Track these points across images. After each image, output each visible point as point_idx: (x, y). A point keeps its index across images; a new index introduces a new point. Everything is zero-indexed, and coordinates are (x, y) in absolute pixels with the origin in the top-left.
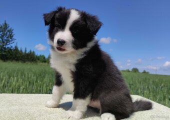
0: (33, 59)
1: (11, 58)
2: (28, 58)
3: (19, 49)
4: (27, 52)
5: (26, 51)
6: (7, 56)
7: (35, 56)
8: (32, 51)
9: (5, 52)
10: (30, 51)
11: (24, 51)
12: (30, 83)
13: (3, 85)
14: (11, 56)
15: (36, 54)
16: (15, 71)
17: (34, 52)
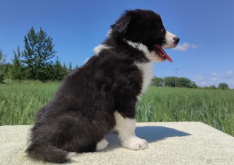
1: (52, 77)
3: (62, 65)
4: (73, 69)
5: (71, 67)
9: (43, 69)
14: (52, 75)
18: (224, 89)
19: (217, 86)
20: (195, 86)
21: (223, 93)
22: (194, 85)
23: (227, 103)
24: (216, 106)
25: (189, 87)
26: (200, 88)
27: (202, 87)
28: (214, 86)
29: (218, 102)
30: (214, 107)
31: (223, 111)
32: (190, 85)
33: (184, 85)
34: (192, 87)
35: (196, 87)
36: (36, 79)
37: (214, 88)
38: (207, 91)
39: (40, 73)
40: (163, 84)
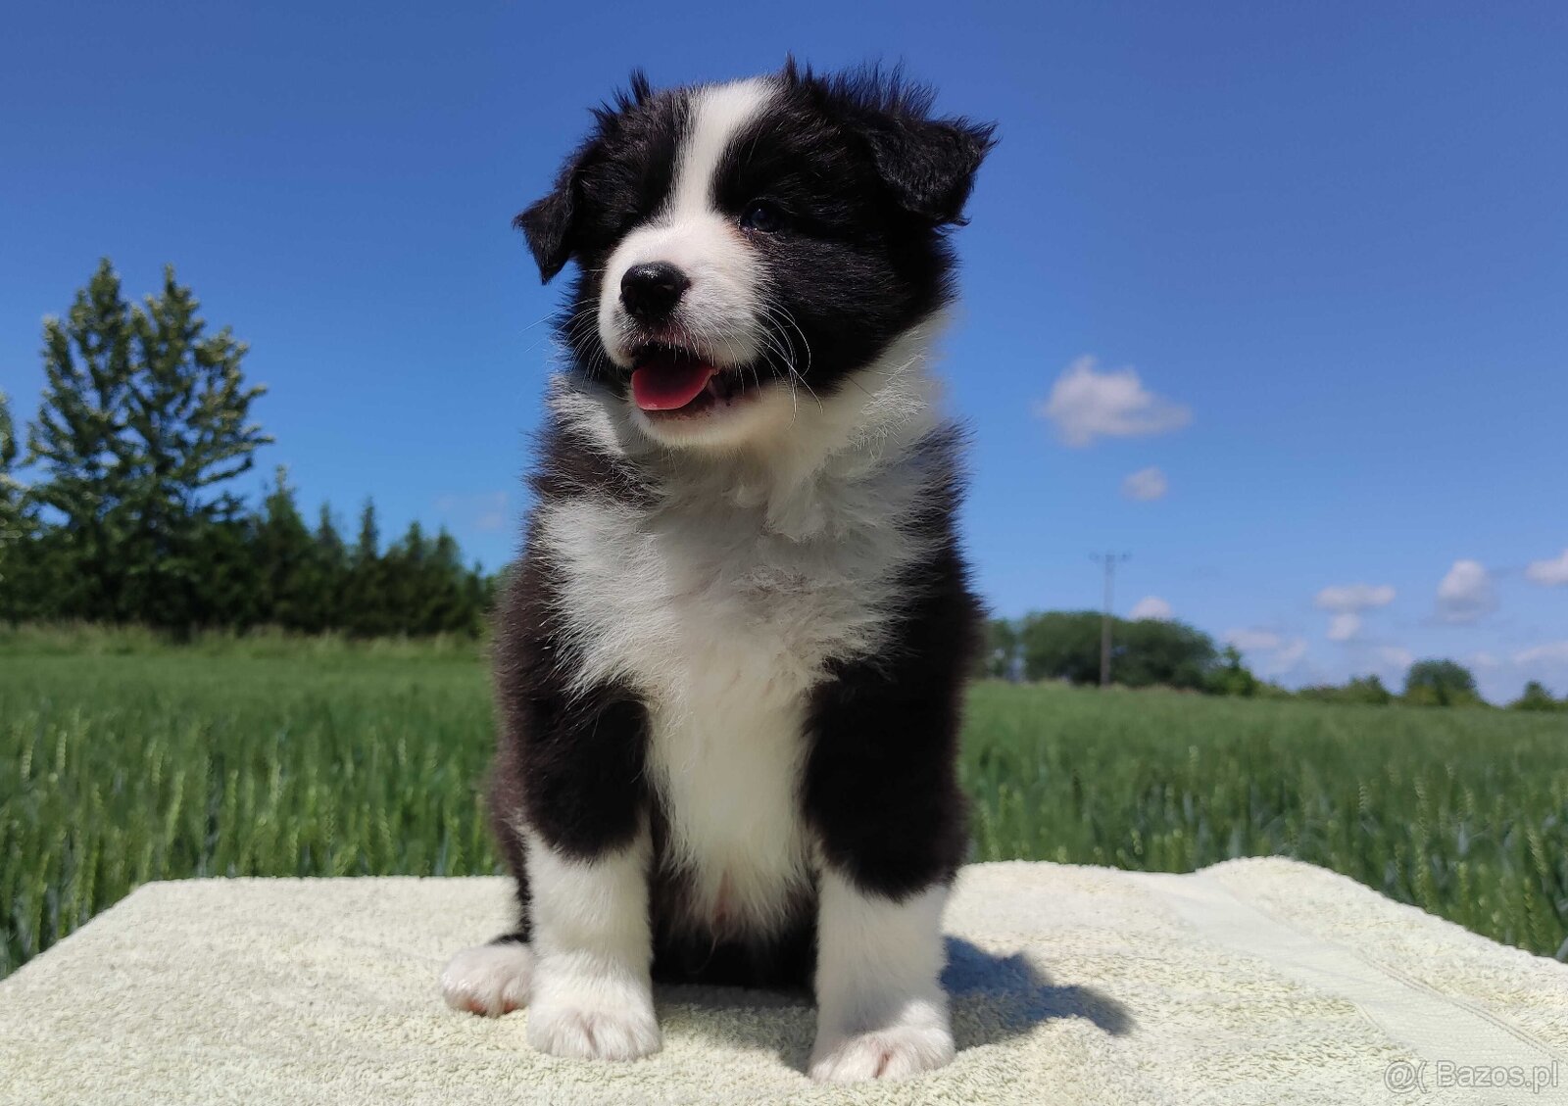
0: (439, 612)
1: (236, 606)
2: (394, 605)
3: (311, 522)
4: (383, 548)
5: (369, 534)
6: (206, 591)
7: (461, 583)
8: (430, 533)
9: (177, 548)
10: (414, 536)
11: (350, 536)
12: (408, 818)
13: (178, 843)
14: (237, 588)
15: (468, 565)
16: (278, 721)
17: (445, 543)
18: (1443, 701)
19: (1395, 686)
20: (1238, 683)
21: (1435, 727)
22: (1235, 670)
23: (1469, 798)
24: (1395, 816)
25: (1196, 683)
26: (1280, 696)
27: (1292, 685)
28: (1374, 682)
29: (1407, 790)
30: (1380, 818)
31: (1441, 846)
32: (1208, 670)
33: (1163, 674)
34: (1215, 689)
35: (1249, 688)
36: (121, 618)
37: (1372, 693)
38: (1328, 715)
39: (154, 578)
40: (1019, 663)
